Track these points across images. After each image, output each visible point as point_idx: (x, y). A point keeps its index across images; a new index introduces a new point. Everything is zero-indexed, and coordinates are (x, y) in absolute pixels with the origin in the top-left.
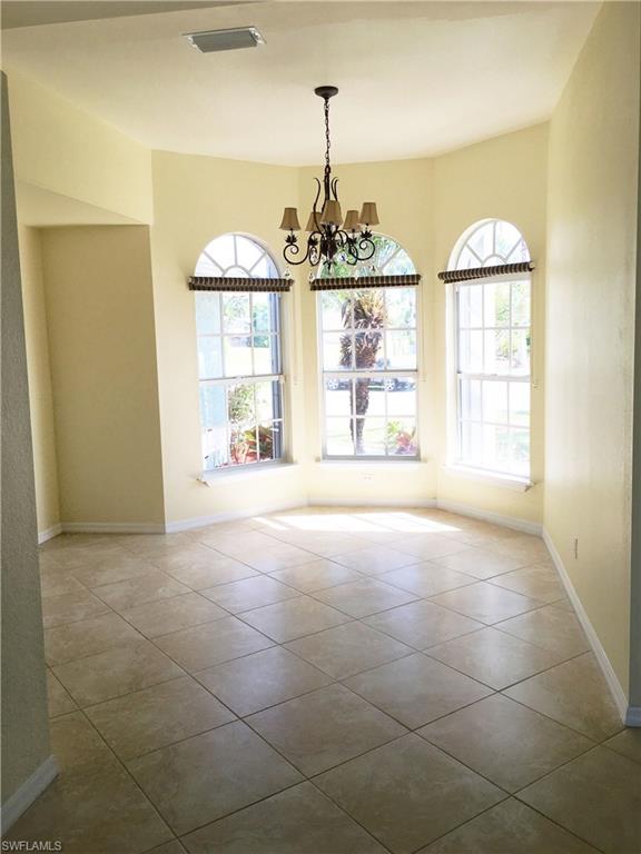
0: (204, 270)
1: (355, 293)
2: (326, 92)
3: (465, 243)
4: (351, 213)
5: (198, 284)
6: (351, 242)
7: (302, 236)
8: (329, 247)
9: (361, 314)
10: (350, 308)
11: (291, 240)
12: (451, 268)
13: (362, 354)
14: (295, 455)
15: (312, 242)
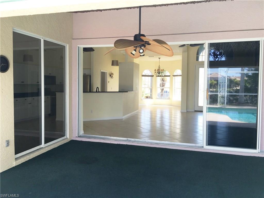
0: (144, 74)
1: (162, 77)
2: (159, 58)
3: (176, 72)
4: (161, 70)
5: (143, 76)
6: (161, 73)
7: (156, 72)
8: (159, 73)
9: (163, 80)
10: (161, 79)
11: (155, 72)
12: (174, 75)
13: (163, 85)
14: (153, 98)
15: (157, 72)
